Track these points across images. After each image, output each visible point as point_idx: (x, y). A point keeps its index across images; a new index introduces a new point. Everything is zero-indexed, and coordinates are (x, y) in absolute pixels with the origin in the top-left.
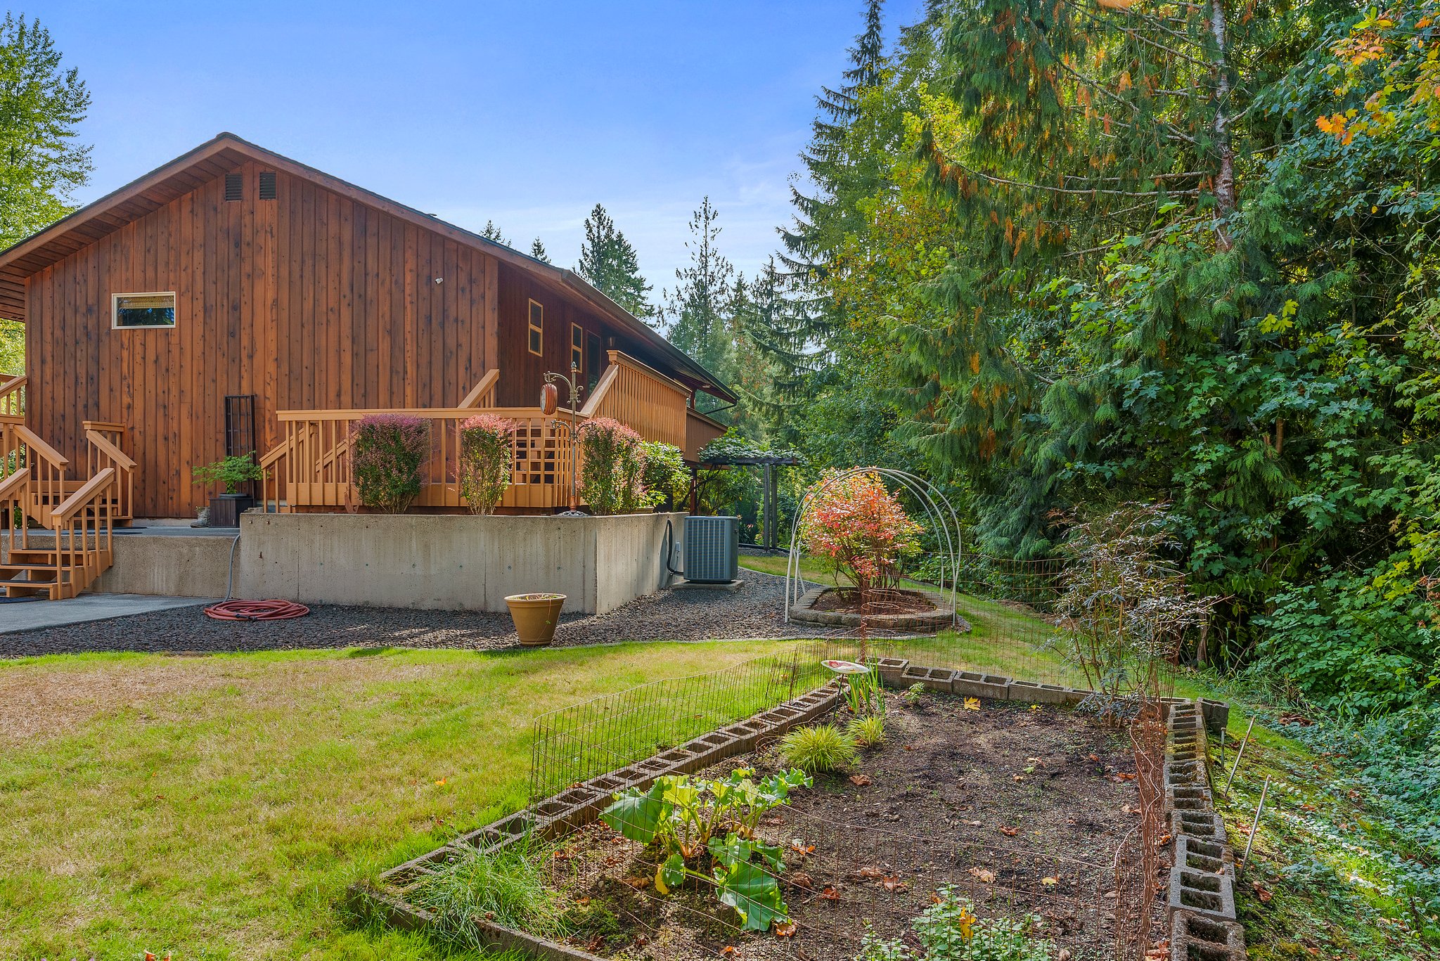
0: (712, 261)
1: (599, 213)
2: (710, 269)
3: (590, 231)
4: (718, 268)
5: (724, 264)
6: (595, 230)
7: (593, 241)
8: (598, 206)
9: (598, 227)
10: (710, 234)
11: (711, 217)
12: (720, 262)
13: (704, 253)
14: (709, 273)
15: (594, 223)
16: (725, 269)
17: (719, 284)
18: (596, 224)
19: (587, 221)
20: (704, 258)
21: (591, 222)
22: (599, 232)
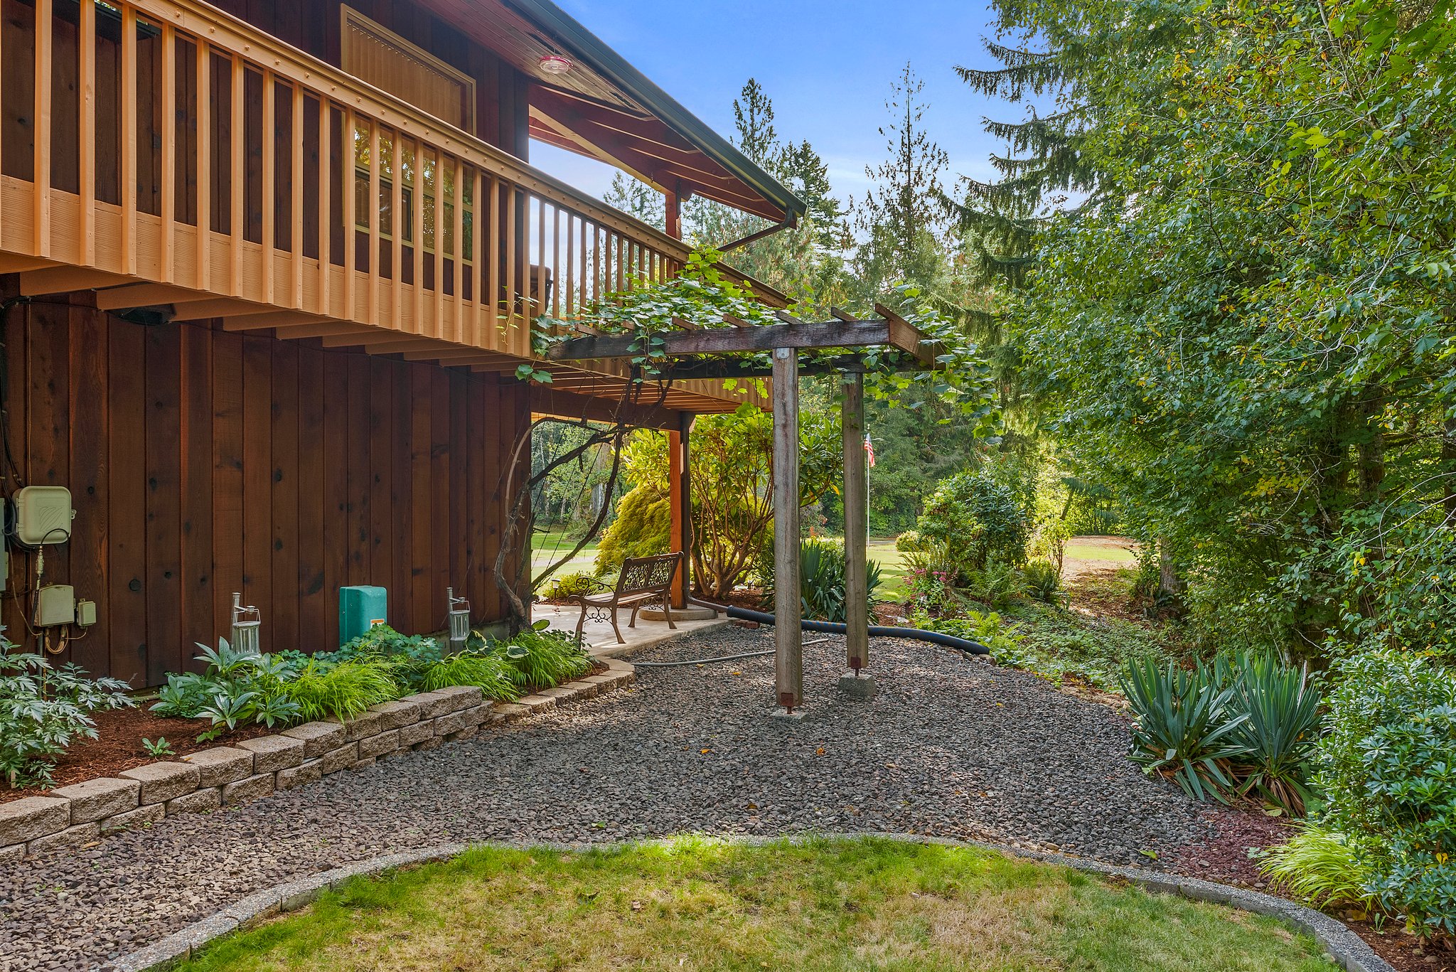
0: (917, 152)
1: (752, 91)
2: (915, 164)
3: (740, 117)
4: (926, 159)
5: (936, 153)
6: (747, 115)
7: (744, 130)
8: (751, 82)
9: (752, 111)
10: (914, 113)
11: (914, 88)
12: (929, 151)
13: (906, 141)
14: (914, 169)
15: (745, 106)
16: (936, 160)
17: (928, 184)
18: (748, 106)
19: (736, 103)
20: (907, 147)
21: (741, 103)
22: (752, 119)
